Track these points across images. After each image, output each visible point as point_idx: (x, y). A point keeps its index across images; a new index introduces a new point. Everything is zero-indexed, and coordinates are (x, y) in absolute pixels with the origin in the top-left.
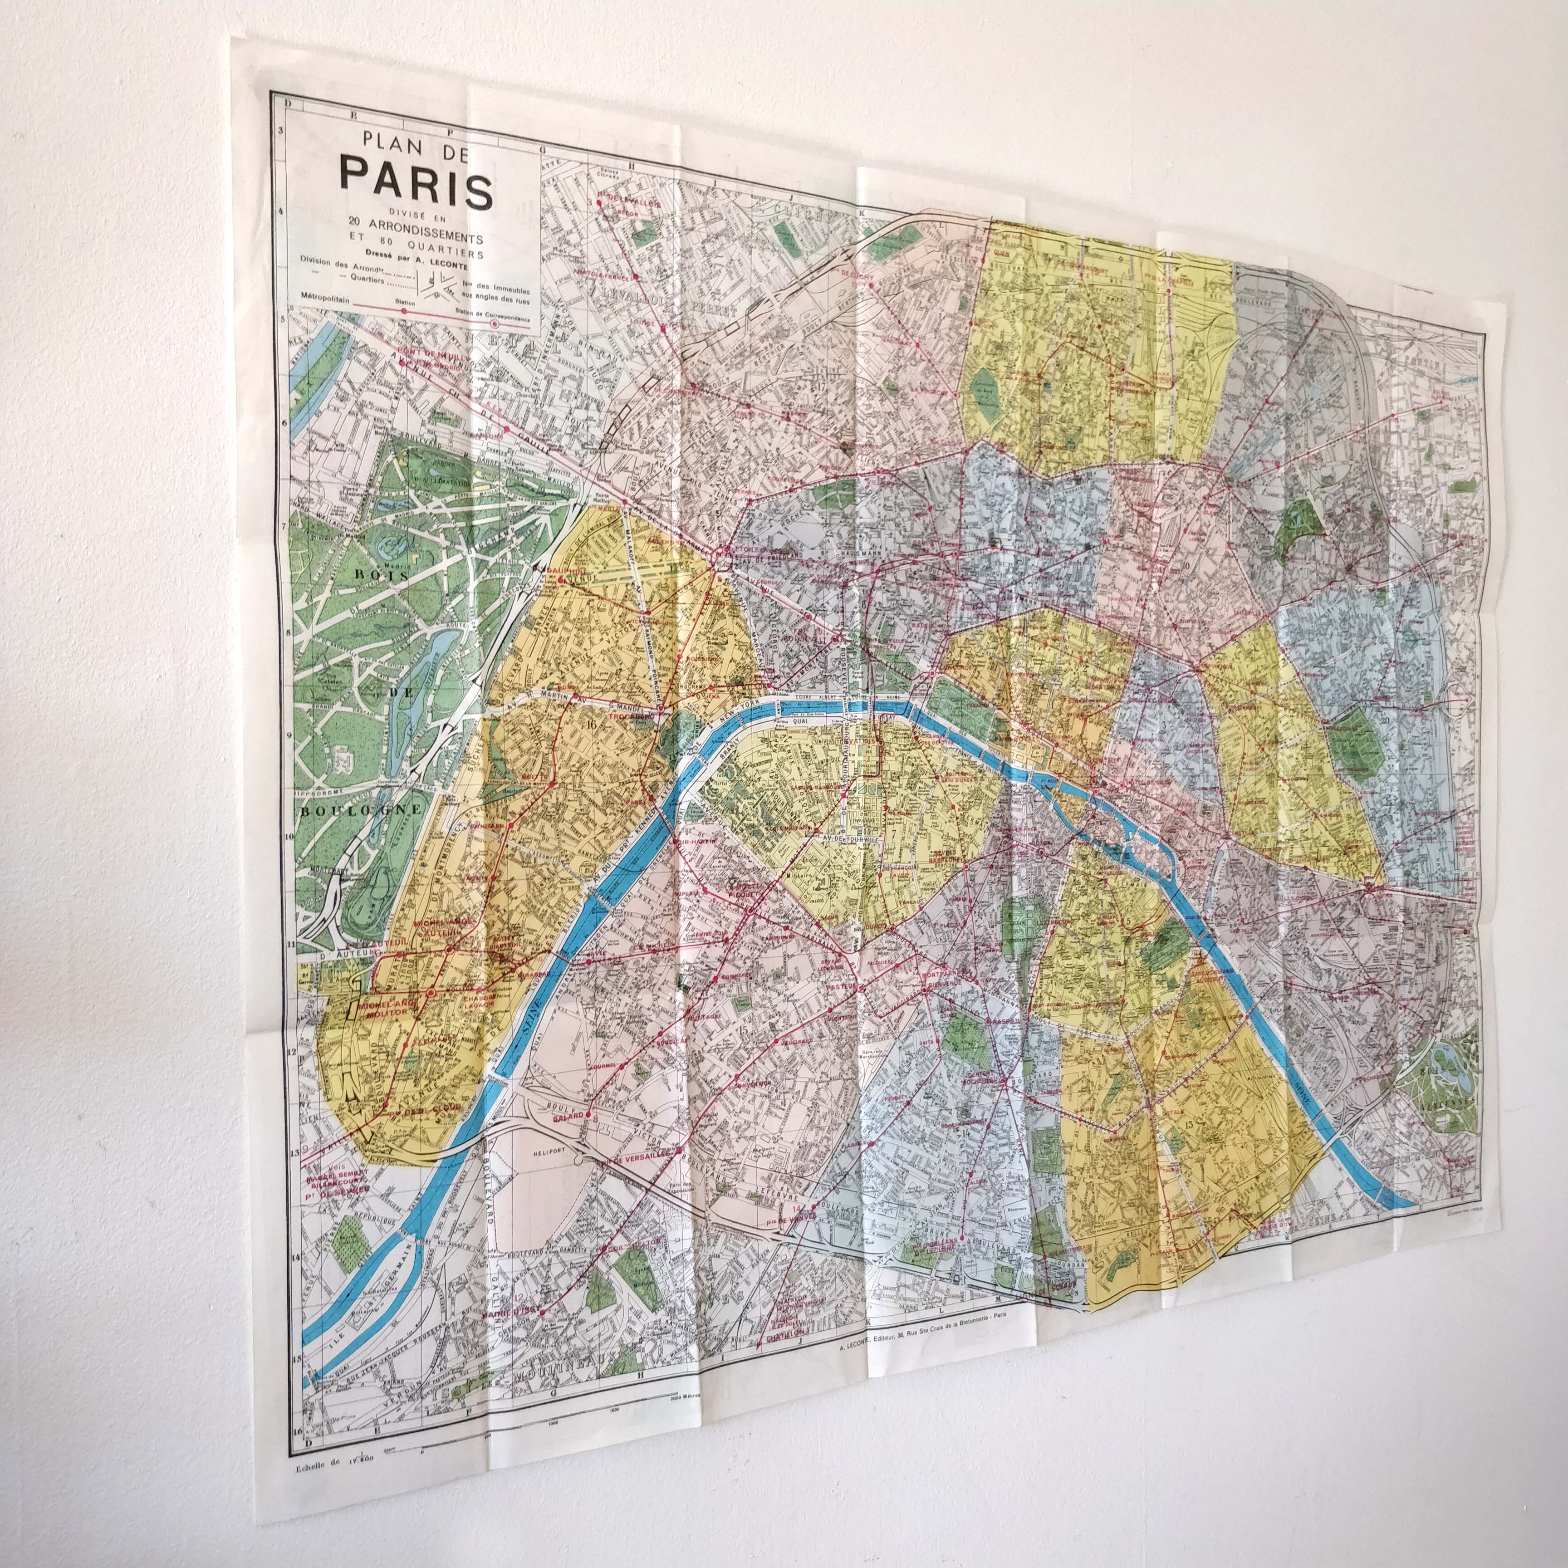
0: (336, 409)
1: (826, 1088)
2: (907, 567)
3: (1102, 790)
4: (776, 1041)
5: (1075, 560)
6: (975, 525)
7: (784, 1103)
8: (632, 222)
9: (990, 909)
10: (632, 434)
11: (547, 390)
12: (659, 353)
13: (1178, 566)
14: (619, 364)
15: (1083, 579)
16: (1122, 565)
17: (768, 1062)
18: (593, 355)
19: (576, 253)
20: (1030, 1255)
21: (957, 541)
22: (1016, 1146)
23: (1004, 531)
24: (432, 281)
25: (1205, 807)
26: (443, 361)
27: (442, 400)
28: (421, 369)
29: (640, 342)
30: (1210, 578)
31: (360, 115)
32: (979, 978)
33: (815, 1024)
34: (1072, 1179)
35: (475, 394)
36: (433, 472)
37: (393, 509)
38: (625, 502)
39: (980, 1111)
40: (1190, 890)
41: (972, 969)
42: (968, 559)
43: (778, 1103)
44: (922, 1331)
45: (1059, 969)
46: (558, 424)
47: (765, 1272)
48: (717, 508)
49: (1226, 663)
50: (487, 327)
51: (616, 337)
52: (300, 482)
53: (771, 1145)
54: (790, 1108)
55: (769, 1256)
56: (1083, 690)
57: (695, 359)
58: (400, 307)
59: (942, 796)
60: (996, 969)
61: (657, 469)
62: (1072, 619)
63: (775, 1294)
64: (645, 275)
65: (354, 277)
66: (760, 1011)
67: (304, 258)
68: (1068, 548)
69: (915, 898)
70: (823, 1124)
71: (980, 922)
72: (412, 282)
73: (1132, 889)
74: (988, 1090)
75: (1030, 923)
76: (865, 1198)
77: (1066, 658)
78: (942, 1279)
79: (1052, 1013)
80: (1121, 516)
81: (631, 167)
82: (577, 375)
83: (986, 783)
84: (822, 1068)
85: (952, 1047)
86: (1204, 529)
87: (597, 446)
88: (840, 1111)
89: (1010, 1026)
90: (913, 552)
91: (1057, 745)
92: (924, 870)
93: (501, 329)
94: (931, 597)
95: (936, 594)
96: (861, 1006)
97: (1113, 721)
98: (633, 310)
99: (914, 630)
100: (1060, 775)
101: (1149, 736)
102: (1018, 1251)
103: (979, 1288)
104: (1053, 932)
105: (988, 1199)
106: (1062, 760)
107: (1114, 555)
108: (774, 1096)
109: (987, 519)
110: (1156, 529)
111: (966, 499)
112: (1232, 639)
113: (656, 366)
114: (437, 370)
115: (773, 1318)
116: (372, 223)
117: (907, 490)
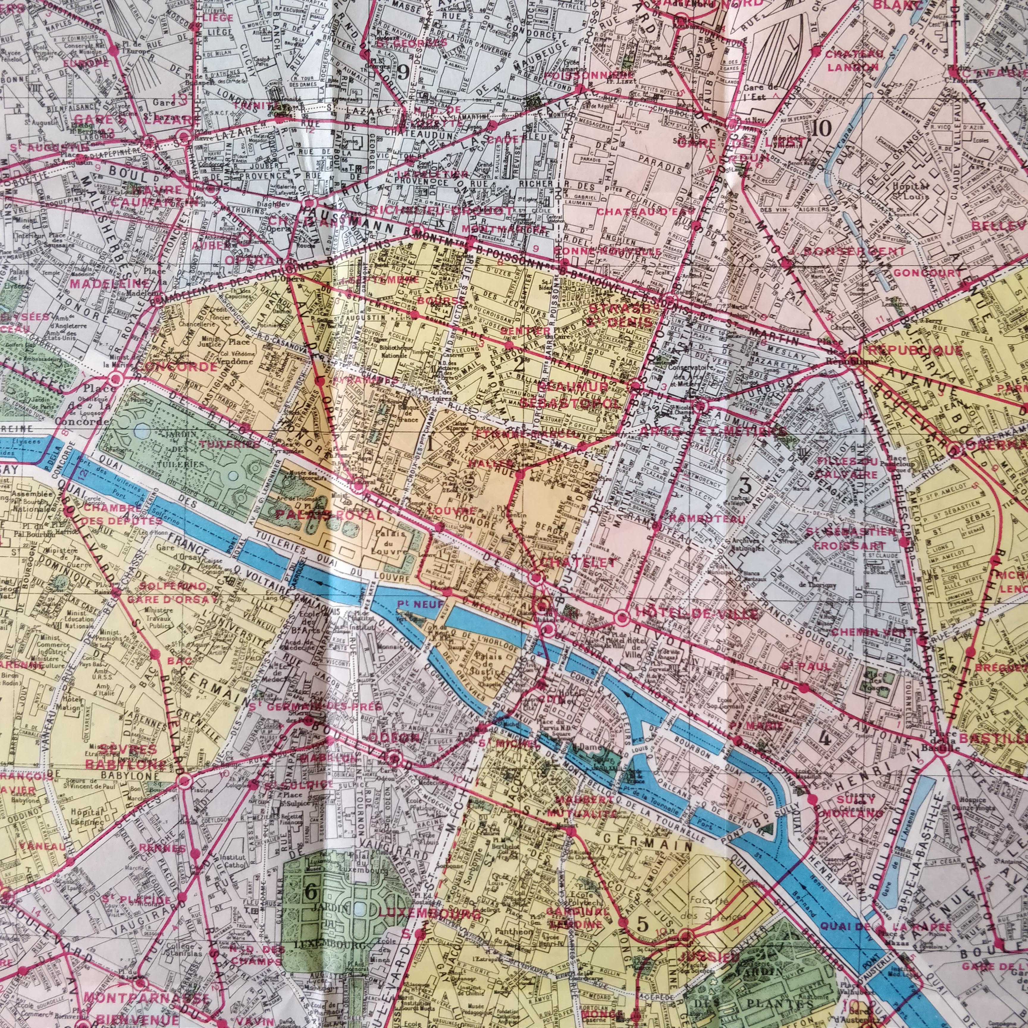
2: (64, 170)
3: (564, 627)
5: (500, 132)
6: (231, 76)
9: (249, 873)
13: (798, 129)
15: (526, 171)
16: (630, 137)
21: (186, 110)
23: (308, 83)
25: (869, 674)
30: (896, 152)
32: (226, 1014)
40: (832, 864)
41: (213, 995)
42: (215, 145)
45: (446, 1014)
49: (944, 342)
56: (514, 411)
59: (126, 630)
60: (275, 998)
62: (488, 259)
68: (483, 108)
69: (56, 839)
71: (219, 898)
73: (649, 853)
75: (360, 910)
77: (468, 341)
80: (625, 29)
83: (245, 605)
86: (876, 42)
90: (74, 138)
91: (441, 527)
92: (72, 783)
94: (122, 227)
95: (134, 219)
97: (597, 477)
99: (76, 293)
100: (447, 591)
101: (698, 508)
104: (421, 934)
106: (453, 559)
107: (609, 117)
109: (262, 62)
110: (735, 54)
111: (208, 25)
112: (964, 286)
117: (55, 17)
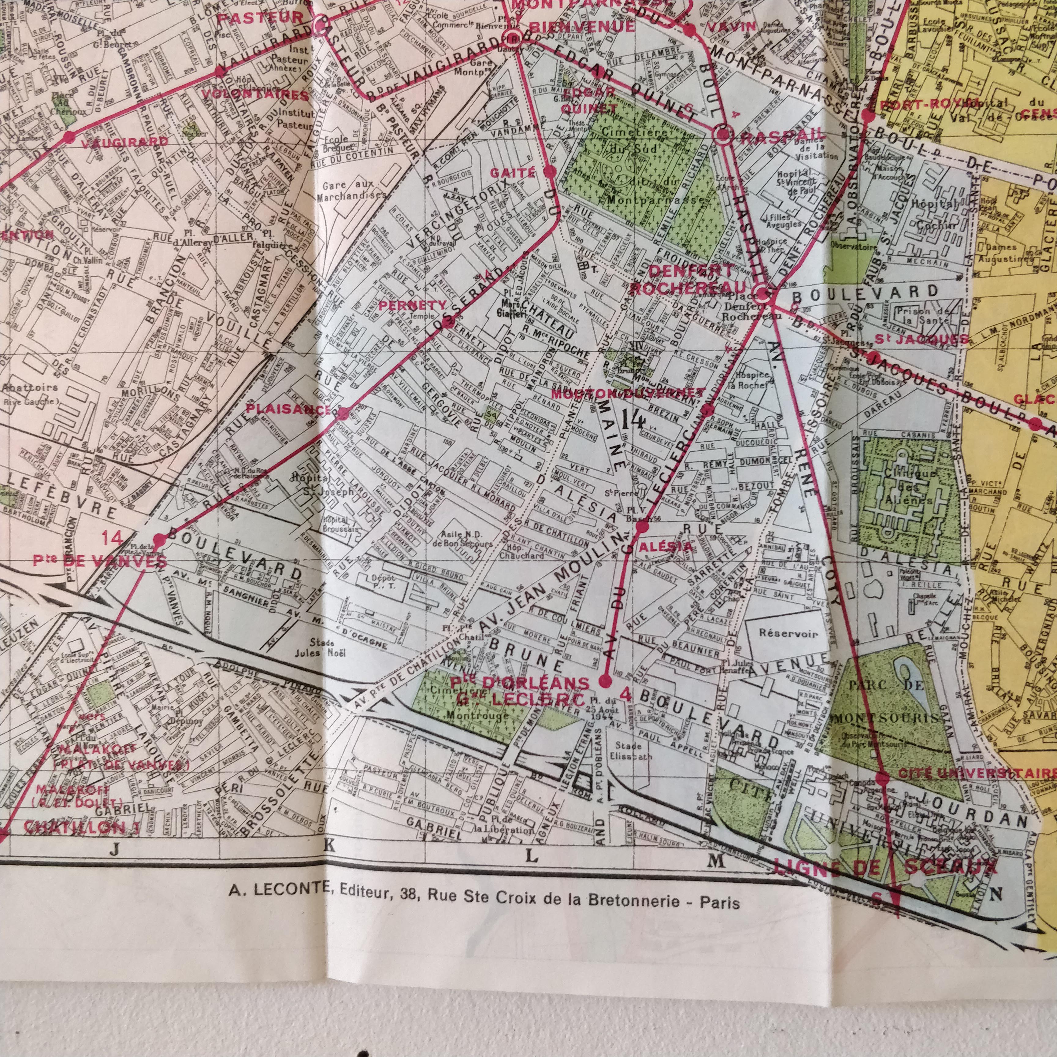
1: (202, 259)
4: (69, 137)
7: (86, 285)
17: (46, 183)
20: (823, 761)
22: (793, 468)
32: (695, 18)
33: (176, 102)
34: (995, 581)
39: (683, 367)
43: (71, 282)
44: (470, 897)
47: (25, 671)
53: (49, 379)
54: (101, 297)
55: (36, 637)
63: (51, 727)
66: (31, 64)
70: (189, 344)
74: (711, 315)
76: (328, 545)
78: (536, 774)
79: (947, 125)
84: (193, 210)
85: (597, 191)
88: (244, 320)
89: (792, 148)
96: (321, 72)
102: (786, 744)
103: (654, 819)
105: (697, 594)
108: (61, 264)
115: (42, 779)
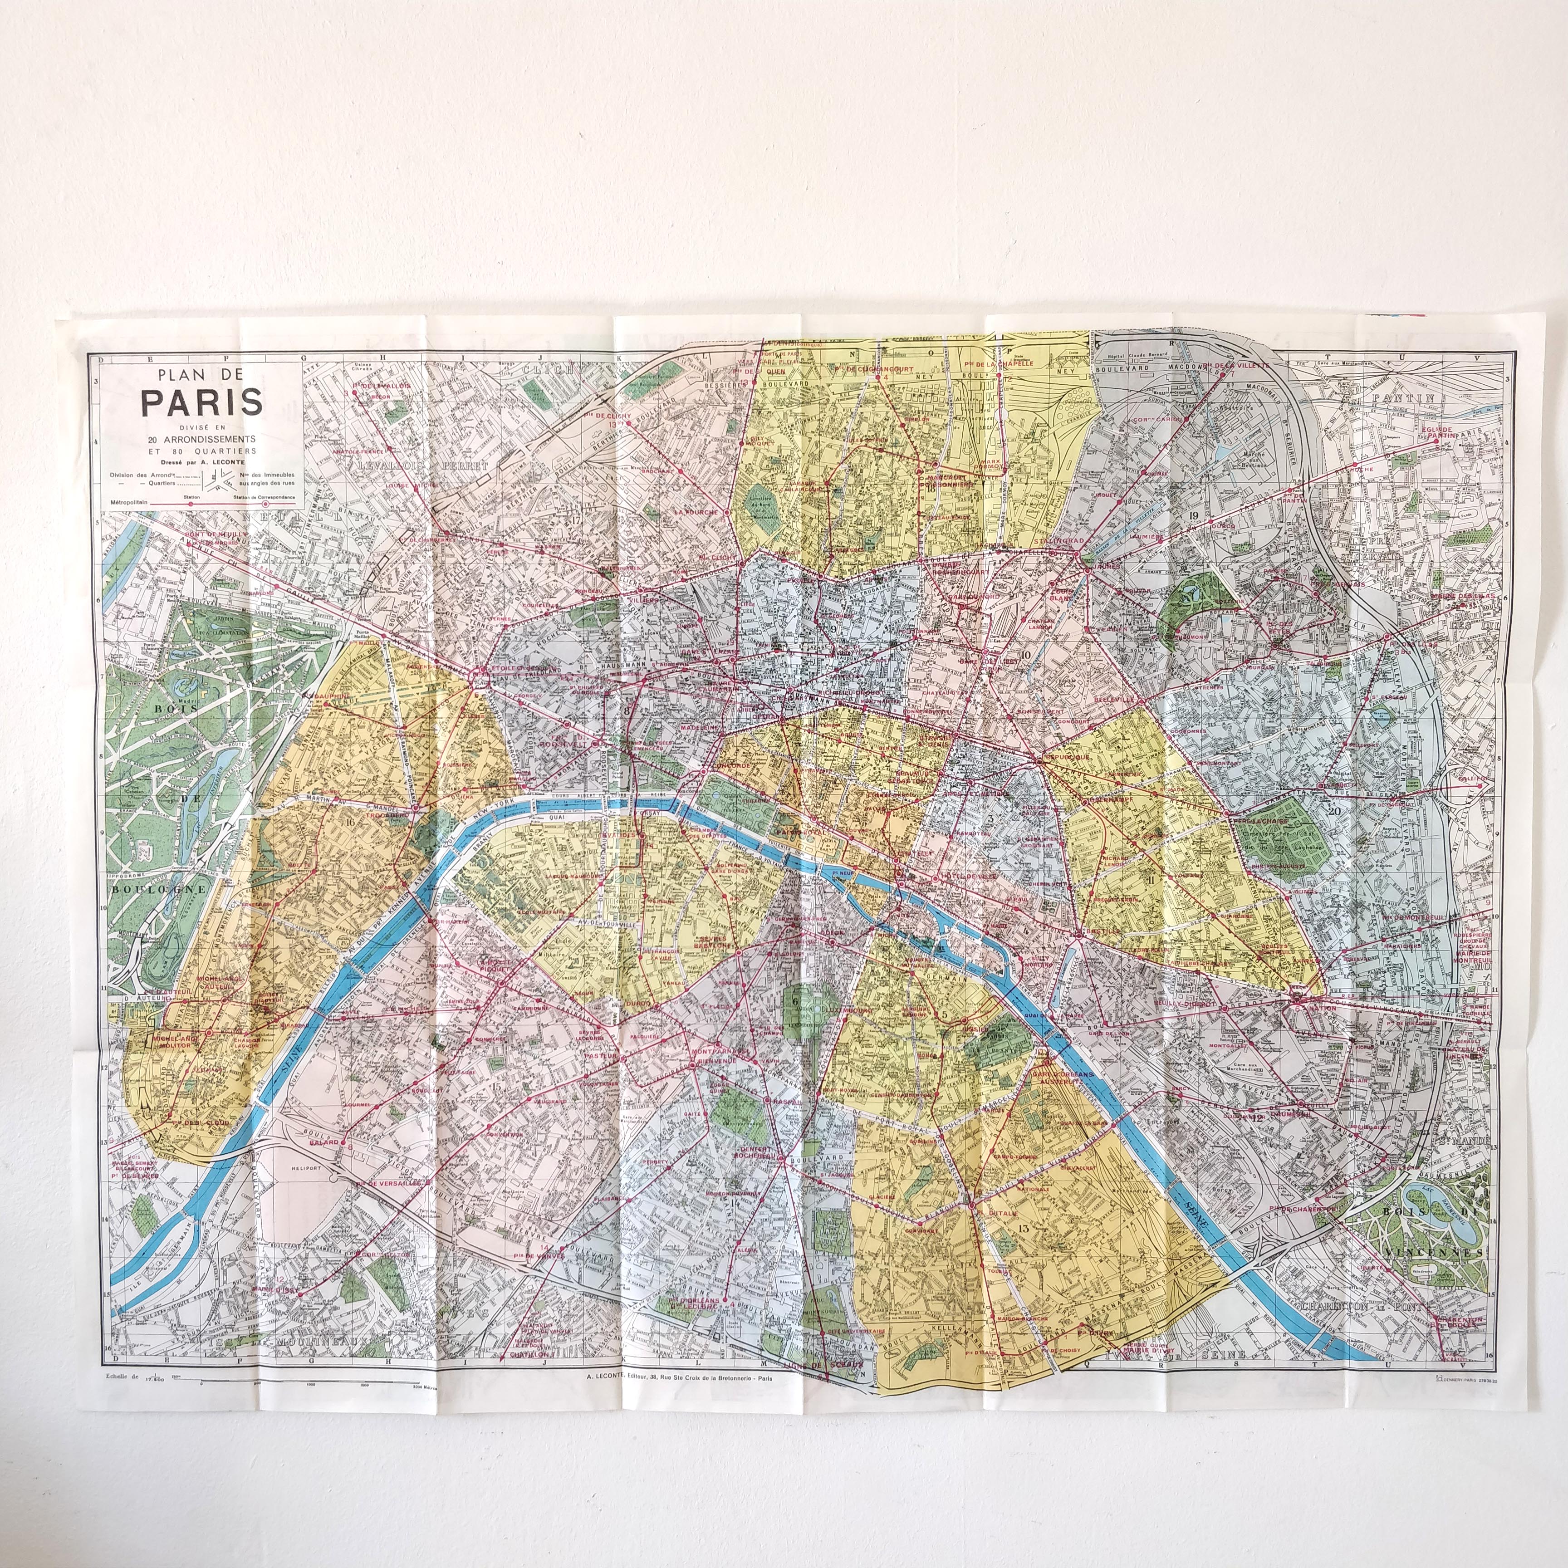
0: (137, 586)
1: (579, 1145)
2: (677, 674)
3: (909, 883)
4: (529, 1099)
5: (878, 657)
6: (754, 631)
7: (535, 1154)
8: (385, 404)
9: (768, 994)
10: (390, 579)
11: (312, 551)
12: (413, 509)
13: (1015, 656)
14: (376, 522)
15: (890, 674)
16: (938, 659)
17: (520, 1116)
18: (352, 518)
19: (335, 437)
20: (801, 1328)
21: (734, 647)
22: (791, 1222)
23: (790, 634)
24: (214, 477)
25: (1046, 903)
26: (222, 539)
27: (222, 569)
28: (204, 547)
29: (395, 502)
30: (1060, 666)
31: (155, 358)
32: (757, 1058)
33: (569, 1087)
34: (863, 1263)
35: (252, 562)
36: (214, 626)
37: (183, 657)
38: (384, 636)
39: (754, 1184)
40: (1030, 988)
41: (751, 1049)
42: (747, 664)
43: (530, 1153)
44: (676, 1378)
45: (856, 1056)
46: (321, 578)
47: (511, 1297)
48: (474, 634)
49: (1081, 753)
50: (260, 507)
51: (373, 501)
52: (111, 643)
53: (521, 1188)
54: (541, 1159)
55: (515, 1284)
56: (886, 785)
57: (447, 511)
58: (188, 501)
59: (711, 885)
60: (779, 1050)
61: (415, 606)
62: (873, 716)
63: (521, 1318)
64: (398, 446)
65: (151, 483)
66: (514, 1071)
67: (113, 475)
68: (871, 646)
69: (680, 980)
70: (574, 1177)
71: (755, 1005)
72: (199, 481)
73: (947, 983)
74: (763, 1166)
75: (818, 1009)
76: (622, 1248)
77: (864, 753)
78: (700, 1334)
79: (846, 1098)
80: (936, 610)
81: (383, 358)
82: (338, 536)
83: (764, 874)
84: (576, 1127)
85: (722, 1121)
86: (1051, 616)
87: (357, 592)
88: (594, 1168)
89: (791, 1106)
90: (682, 660)
91: (852, 838)
92: (688, 954)
93: (271, 507)
94: (704, 701)
95: (710, 698)
96: (622, 1075)
97: (924, 815)
98: (388, 476)
99: (684, 732)
100: (855, 867)
101: (970, 829)
102: (788, 1322)
103: (742, 1349)
104: (845, 1020)
105: (758, 1268)
106: (858, 852)
107: (928, 650)
108: (525, 1146)
109: (768, 625)
110: (987, 620)
111: (744, 608)
112: (1090, 728)
113: (411, 520)
114: (217, 546)
115: (517, 1337)
116: (167, 440)
117: (673, 605)
